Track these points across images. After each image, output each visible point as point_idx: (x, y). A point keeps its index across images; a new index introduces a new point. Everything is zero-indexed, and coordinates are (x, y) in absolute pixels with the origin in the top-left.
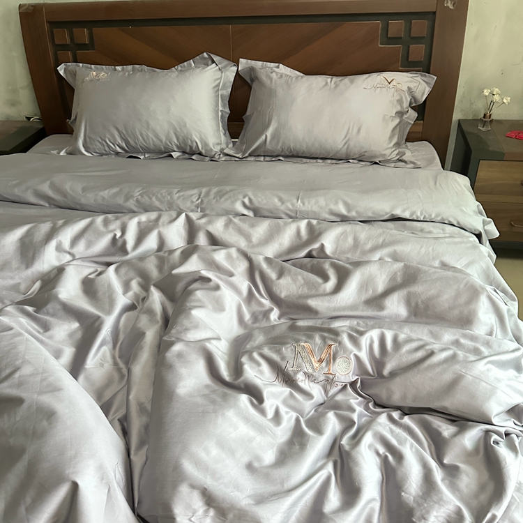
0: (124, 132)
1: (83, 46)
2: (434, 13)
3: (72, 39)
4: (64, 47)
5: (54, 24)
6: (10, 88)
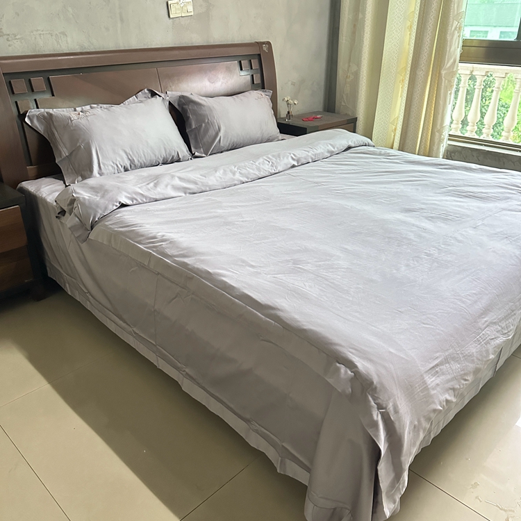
0: (131, 153)
2: (259, 55)
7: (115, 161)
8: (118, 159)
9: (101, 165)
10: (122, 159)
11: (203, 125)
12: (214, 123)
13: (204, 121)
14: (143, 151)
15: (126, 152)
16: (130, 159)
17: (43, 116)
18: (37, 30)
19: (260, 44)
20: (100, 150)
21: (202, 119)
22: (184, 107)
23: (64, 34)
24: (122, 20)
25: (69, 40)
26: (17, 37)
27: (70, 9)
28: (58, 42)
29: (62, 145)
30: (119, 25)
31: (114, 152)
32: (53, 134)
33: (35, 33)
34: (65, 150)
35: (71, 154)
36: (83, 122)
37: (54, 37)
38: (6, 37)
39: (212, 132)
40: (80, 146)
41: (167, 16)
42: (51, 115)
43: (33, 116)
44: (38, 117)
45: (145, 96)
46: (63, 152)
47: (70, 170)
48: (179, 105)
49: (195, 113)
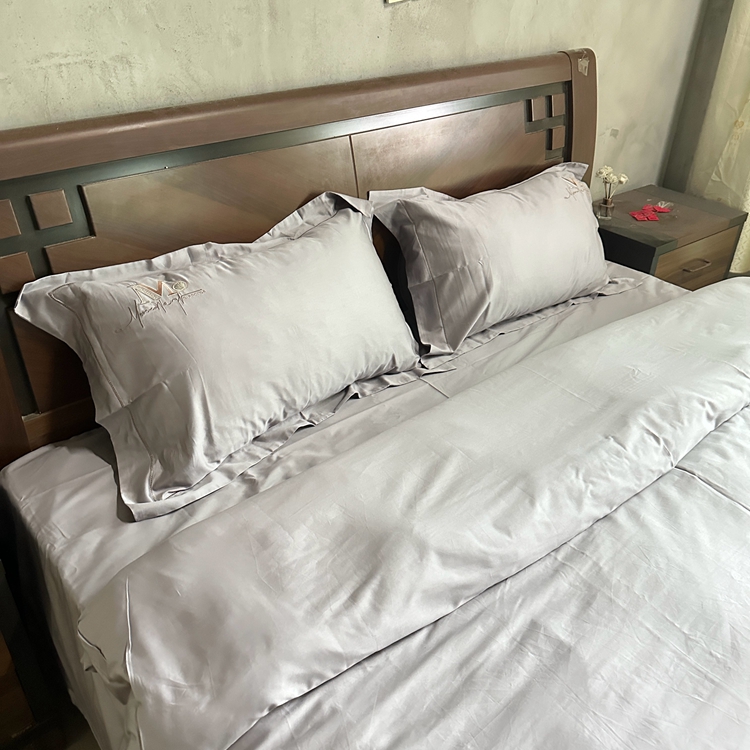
0: (289, 388)
7: (248, 417)
8: (258, 408)
9: (215, 434)
10: (268, 406)
11: (451, 275)
12: (477, 271)
13: (453, 267)
14: (319, 376)
15: (276, 388)
16: (284, 402)
17: (64, 298)
19: (572, 57)
20: (212, 394)
21: (447, 260)
22: (408, 227)
23: (124, 60)
24: (273, 15)
28: (108, 84)
29: (112, 376)
30: (266, 28)
31: (249, 393)
32: (90, 346)
33: (44, 63)
34: (120, 390)
35: (135, 403)
36: (170, 317)
37: (97, 71)
39: (470, 293)
40: (160, 386)
42: (83, 297)
43: (37, 296)
44: (49, 301)
45: (319, 209)
46: (115, 393)
47: (131, 441)
48: (394, 222)
49: (433, 246)
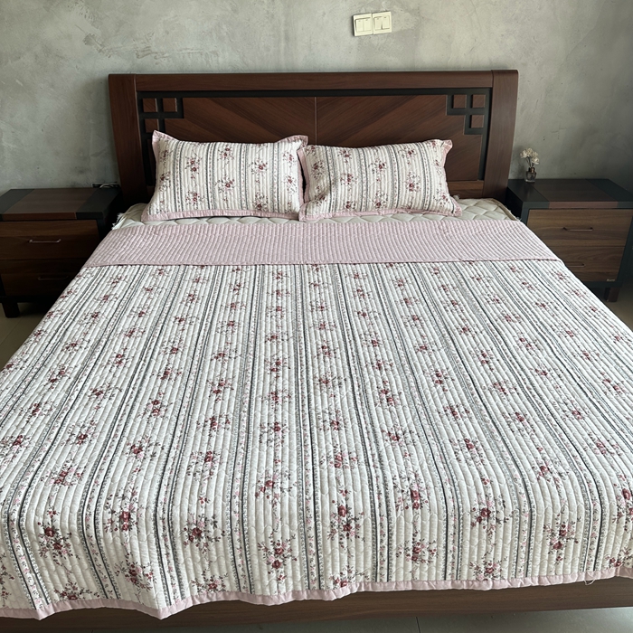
1: (172, 115)
2: (491, 89)
3: (161, 108)
4: (152, 115)
5: (144, 94)
6: (81, 155)
18: (186, 49)
23: (215, 53)
24: (287, 38)
25: (221, 60)
26: (165, 55)
27: (224, 27)
28: (208, 62)
30: (283, 44)
37: (204, 56)
38: (154, 55)
41: (349, 33)
